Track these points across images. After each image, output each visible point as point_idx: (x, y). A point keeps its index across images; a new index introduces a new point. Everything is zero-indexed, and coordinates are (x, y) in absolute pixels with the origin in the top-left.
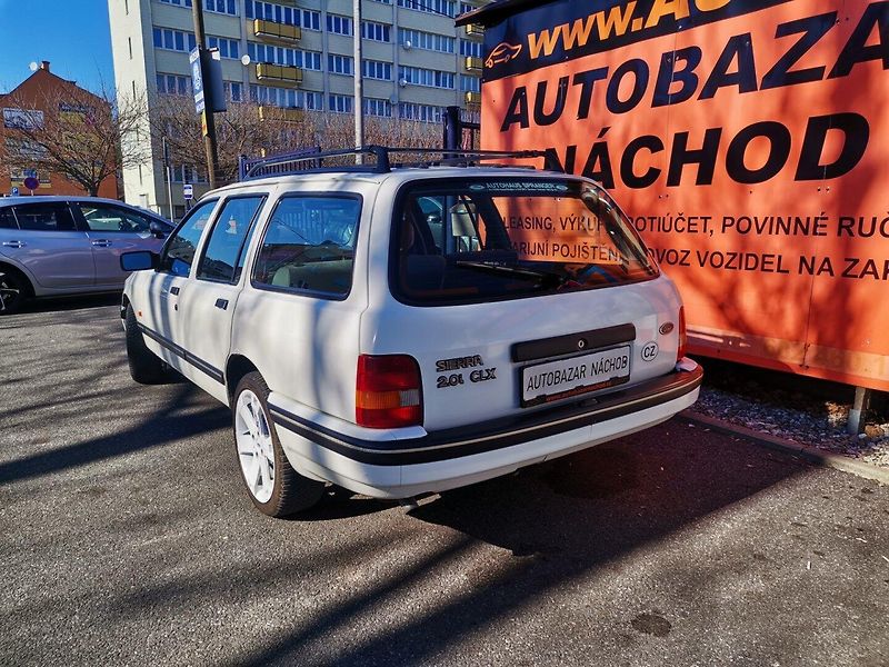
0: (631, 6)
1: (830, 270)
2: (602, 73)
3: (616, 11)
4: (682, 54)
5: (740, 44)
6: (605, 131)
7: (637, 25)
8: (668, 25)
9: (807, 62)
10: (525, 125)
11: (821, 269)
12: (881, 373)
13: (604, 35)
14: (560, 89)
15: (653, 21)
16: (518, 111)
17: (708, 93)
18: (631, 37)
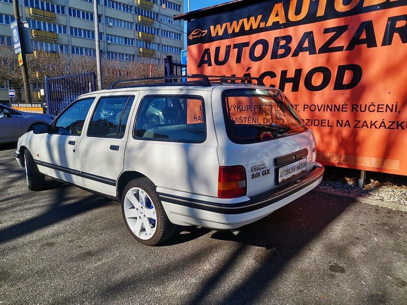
0: (260, 17)
1: (349, 125)
2: (246, 44)
3: (252, 19)
4: (283, 38)
5: (309, 35)
6: (249, 69)
7: (262, 25)
8: (276, 26)
9: (337, 44)
10: (210, 65)
11: (346, 125)
12: (371, 164)
13: (247, 28)
14: (226, 50)
15: (270, 23)
16: (206, 59)
17: (296, 54)
18: (259, 30)
